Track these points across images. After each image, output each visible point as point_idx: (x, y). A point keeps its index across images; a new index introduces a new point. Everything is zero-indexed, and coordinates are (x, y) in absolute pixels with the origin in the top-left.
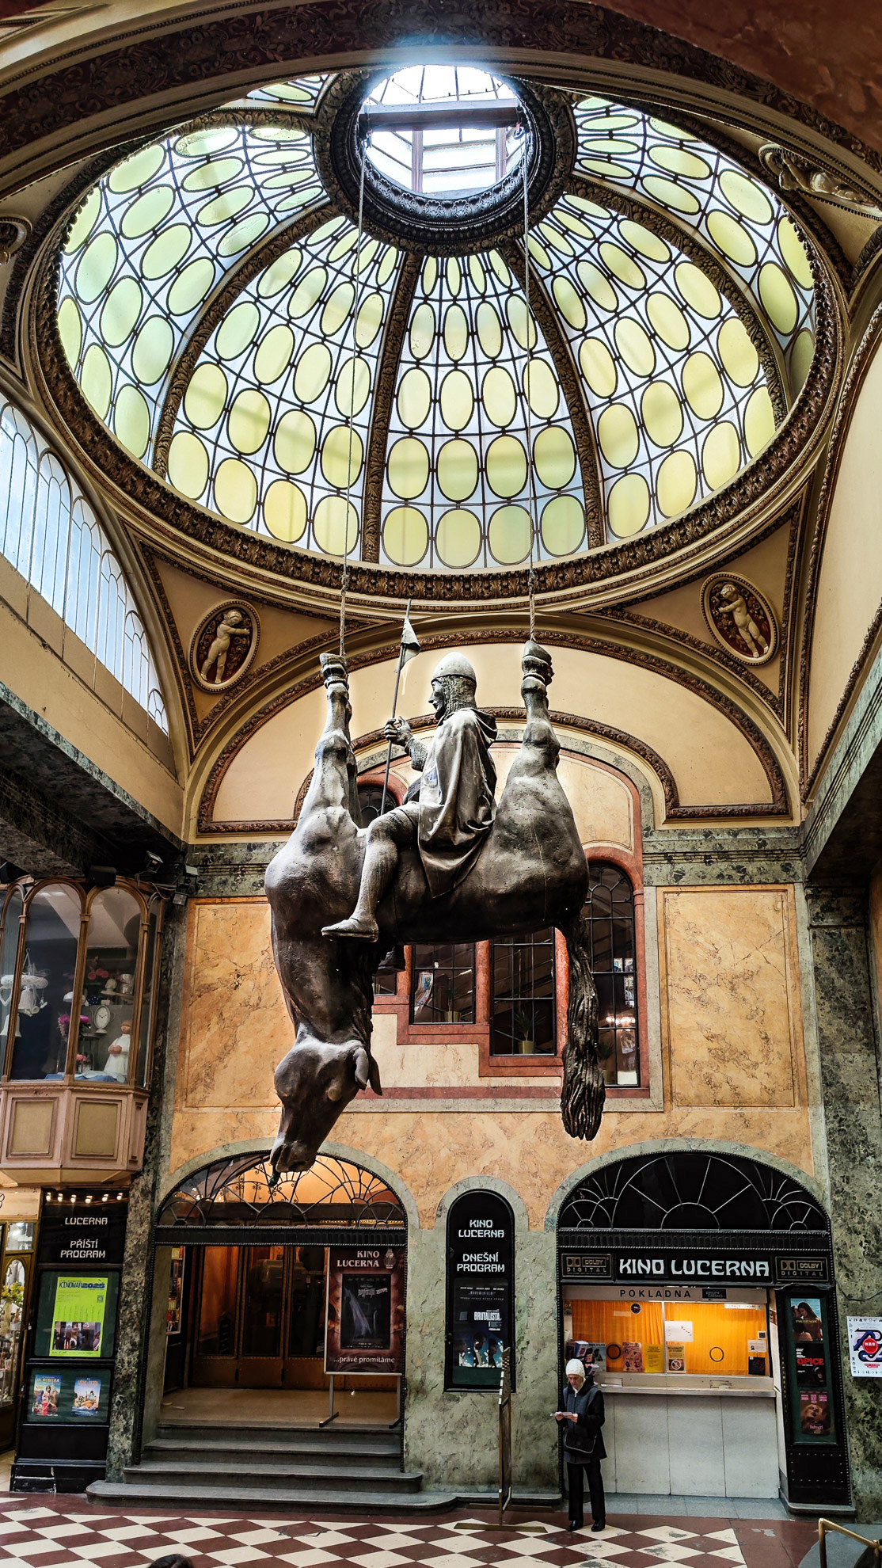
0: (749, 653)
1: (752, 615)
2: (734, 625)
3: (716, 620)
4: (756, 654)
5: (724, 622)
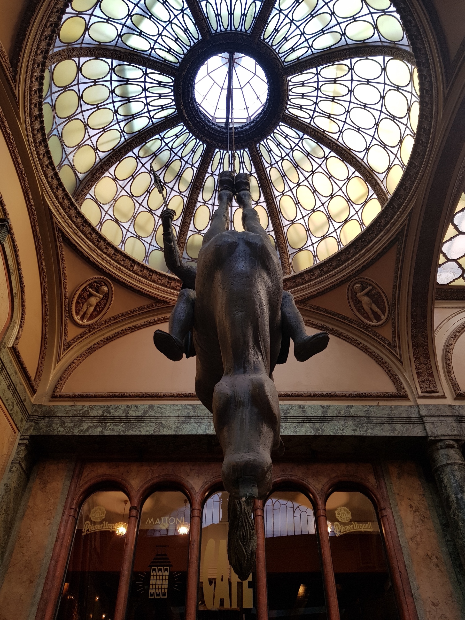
0: (77, 314)
1: (97, 305)
2: (86, 300)
3: (84, 290)
4: (79, 317)
5: (85, 294)
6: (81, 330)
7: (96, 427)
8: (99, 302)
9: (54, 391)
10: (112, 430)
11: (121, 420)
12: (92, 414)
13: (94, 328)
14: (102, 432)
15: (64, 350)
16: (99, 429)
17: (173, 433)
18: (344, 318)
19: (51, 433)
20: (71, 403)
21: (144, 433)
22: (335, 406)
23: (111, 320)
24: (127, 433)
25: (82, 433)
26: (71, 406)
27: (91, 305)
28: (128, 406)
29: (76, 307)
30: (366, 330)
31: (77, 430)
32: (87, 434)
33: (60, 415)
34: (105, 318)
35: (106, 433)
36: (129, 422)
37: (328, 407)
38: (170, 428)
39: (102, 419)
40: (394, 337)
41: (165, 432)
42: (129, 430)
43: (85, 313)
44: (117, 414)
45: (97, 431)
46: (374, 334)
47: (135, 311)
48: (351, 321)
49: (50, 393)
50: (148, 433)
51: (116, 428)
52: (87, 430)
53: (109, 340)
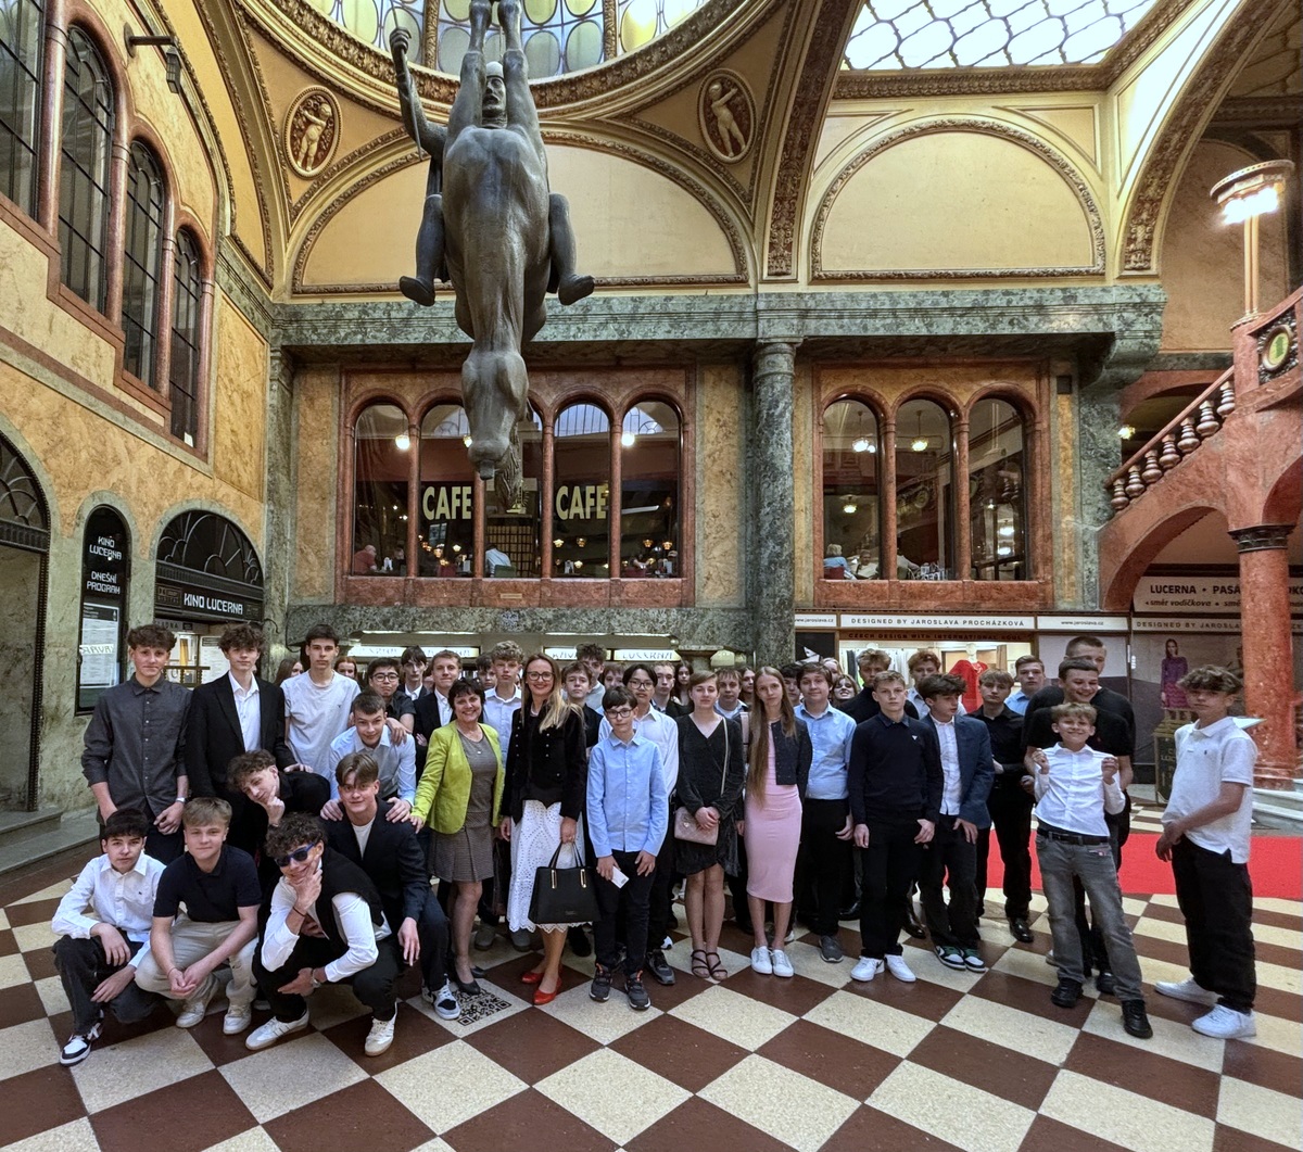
1: (321, 139)
3: (298, 115)
5: (300, 122)
6: (308, 185)
7: (355, 333)
8: (323, 133)
9: (294, 284)
10: (375, 337)
11: (383, 324)
12: (346, 317)
13: (324, 180)
14: (362, 340)
15: (292, 220)
16: (360, 337)
17: (448, 341)
18: (688, 146)
19: (304, 343)
20: (319, 301)
21: (412, 342)
22: (650, 298)
23: (344, 164)
24: (393, 342)
25: (340, 343)
26: (320, 305)
27: (312, 141)
28: (388, 304)
29: (292, 146)
30: (716, 169)
31: (333, 339)
32: (346, 343)
33: (308, 317)
34: (336, 160)
35: (368, 342)
36: (393, 326)
37: (641, 299)
38: (443, 335)
39: (361, 323)
40: (752, 184)
41: (437, 340)
42: (394, 337)
43: (307, 155)
44: (376, 316)
45: (357, 340)
46: (725, 177)
47: (376, 144)
48: (697, 154)
49: (289, 287)
50: (417, 342)
51: (378, 334)
52: (345, 338)
53: (347, 197)
